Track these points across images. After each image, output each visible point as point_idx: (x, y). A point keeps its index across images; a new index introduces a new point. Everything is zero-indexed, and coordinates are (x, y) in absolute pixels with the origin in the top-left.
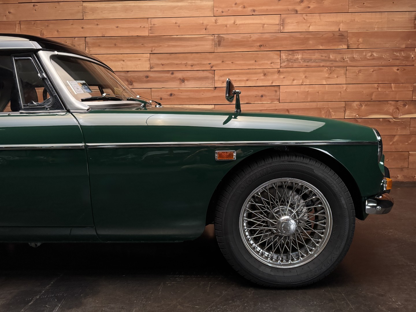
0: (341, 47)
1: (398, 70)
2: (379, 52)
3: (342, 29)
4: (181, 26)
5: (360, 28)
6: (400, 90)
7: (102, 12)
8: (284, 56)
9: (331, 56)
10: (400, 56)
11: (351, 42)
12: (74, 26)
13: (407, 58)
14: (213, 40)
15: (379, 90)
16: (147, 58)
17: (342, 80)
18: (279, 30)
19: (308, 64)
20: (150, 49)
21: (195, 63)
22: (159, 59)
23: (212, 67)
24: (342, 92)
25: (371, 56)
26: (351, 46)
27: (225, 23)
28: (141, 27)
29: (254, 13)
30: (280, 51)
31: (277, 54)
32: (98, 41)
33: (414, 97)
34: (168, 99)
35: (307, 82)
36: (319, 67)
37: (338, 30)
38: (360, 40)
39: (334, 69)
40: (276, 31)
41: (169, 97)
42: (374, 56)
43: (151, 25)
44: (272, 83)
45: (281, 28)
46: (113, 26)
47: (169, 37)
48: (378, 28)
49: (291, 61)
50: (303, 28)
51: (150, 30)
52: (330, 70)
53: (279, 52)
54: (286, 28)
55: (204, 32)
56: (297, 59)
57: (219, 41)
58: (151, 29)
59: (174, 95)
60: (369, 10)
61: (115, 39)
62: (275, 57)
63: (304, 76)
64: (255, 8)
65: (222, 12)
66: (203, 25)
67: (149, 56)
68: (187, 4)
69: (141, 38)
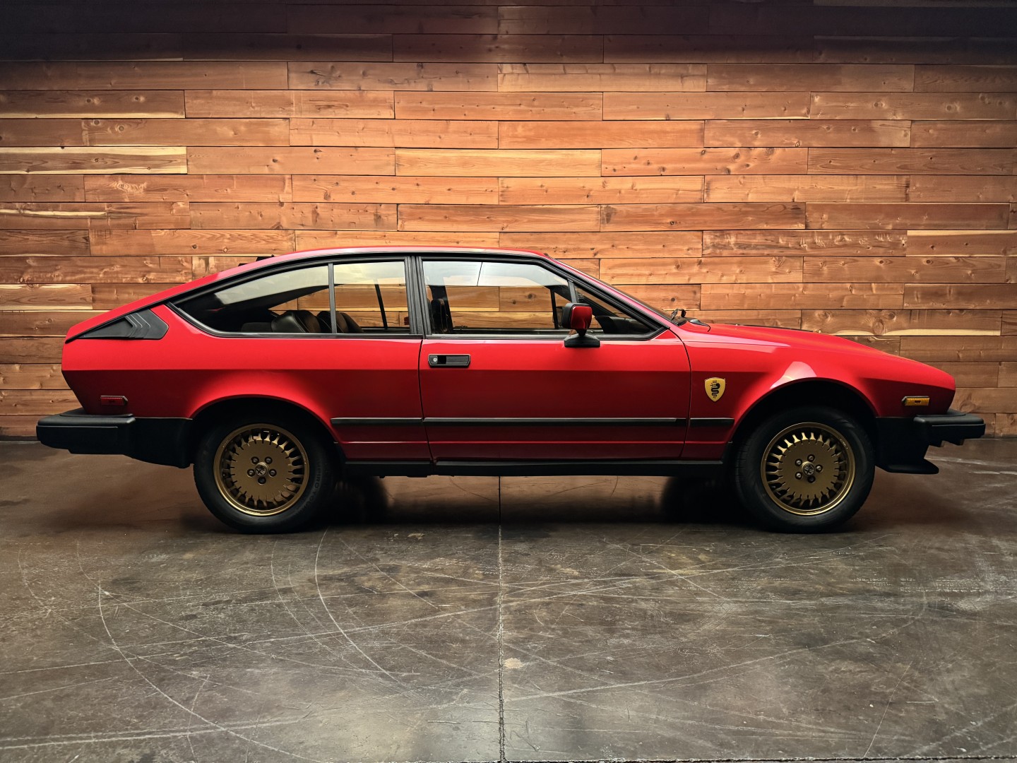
0: (795, 227)
1: (881, 262)
2: (853, 235)
3: (798, 199)
4: (549, 190)
5: (824, 198)
6: (886, 293)
7: (426, 165)
8: (708, 239)
9: (780, 241)
10: (885, 242)
11: (812, 220)
12: (380, 186)
13: (895, 245)
14: (599, 213)
15: (853, 292)
16: (495, 238)
17: (797, 276)
18: (701, 199)
19: (745, 252)
20: (501, 226)
21: (569, 247)
22: (514, 241)
23: (595, 255)
24: (797, 295)
25: (841, 241)
26: (812, 226)
27: (618, 187)
28: (486, 190)
29: (662, 173)
30: (702, 231)
31: (698, 236)
32: (418, 211)
33: (905, 305)
34: (524, 302)
35: (744, 279)
36: (763, 255)
37: (791, 201)
38: (825, 216)
39: (786, 260)
40: (696, 201)
41: (527, 300)
42: (845, 241)
43: (503, 189)
44: (689, 279)
45: (705, 196)
46: (444, 189)
47: (530, 206)
48: (851, 199)
49: (720, 246)
50: (737, 196)
52: (779, 261)
53: (700, 233)
54: (711, 196)
55: (585, 200)
56: (729, 243)
57: (608, 215)
58: (503, 194)
59: (535, 296)
60: (837, 171)
61: (444, 209)
62: (693, 241)
63: (738, 271)
64: (665, 166)
65: (615, 170)
66: (584, 190)
67: (498, 237)
68: (560, 156)
69: (486, 208)
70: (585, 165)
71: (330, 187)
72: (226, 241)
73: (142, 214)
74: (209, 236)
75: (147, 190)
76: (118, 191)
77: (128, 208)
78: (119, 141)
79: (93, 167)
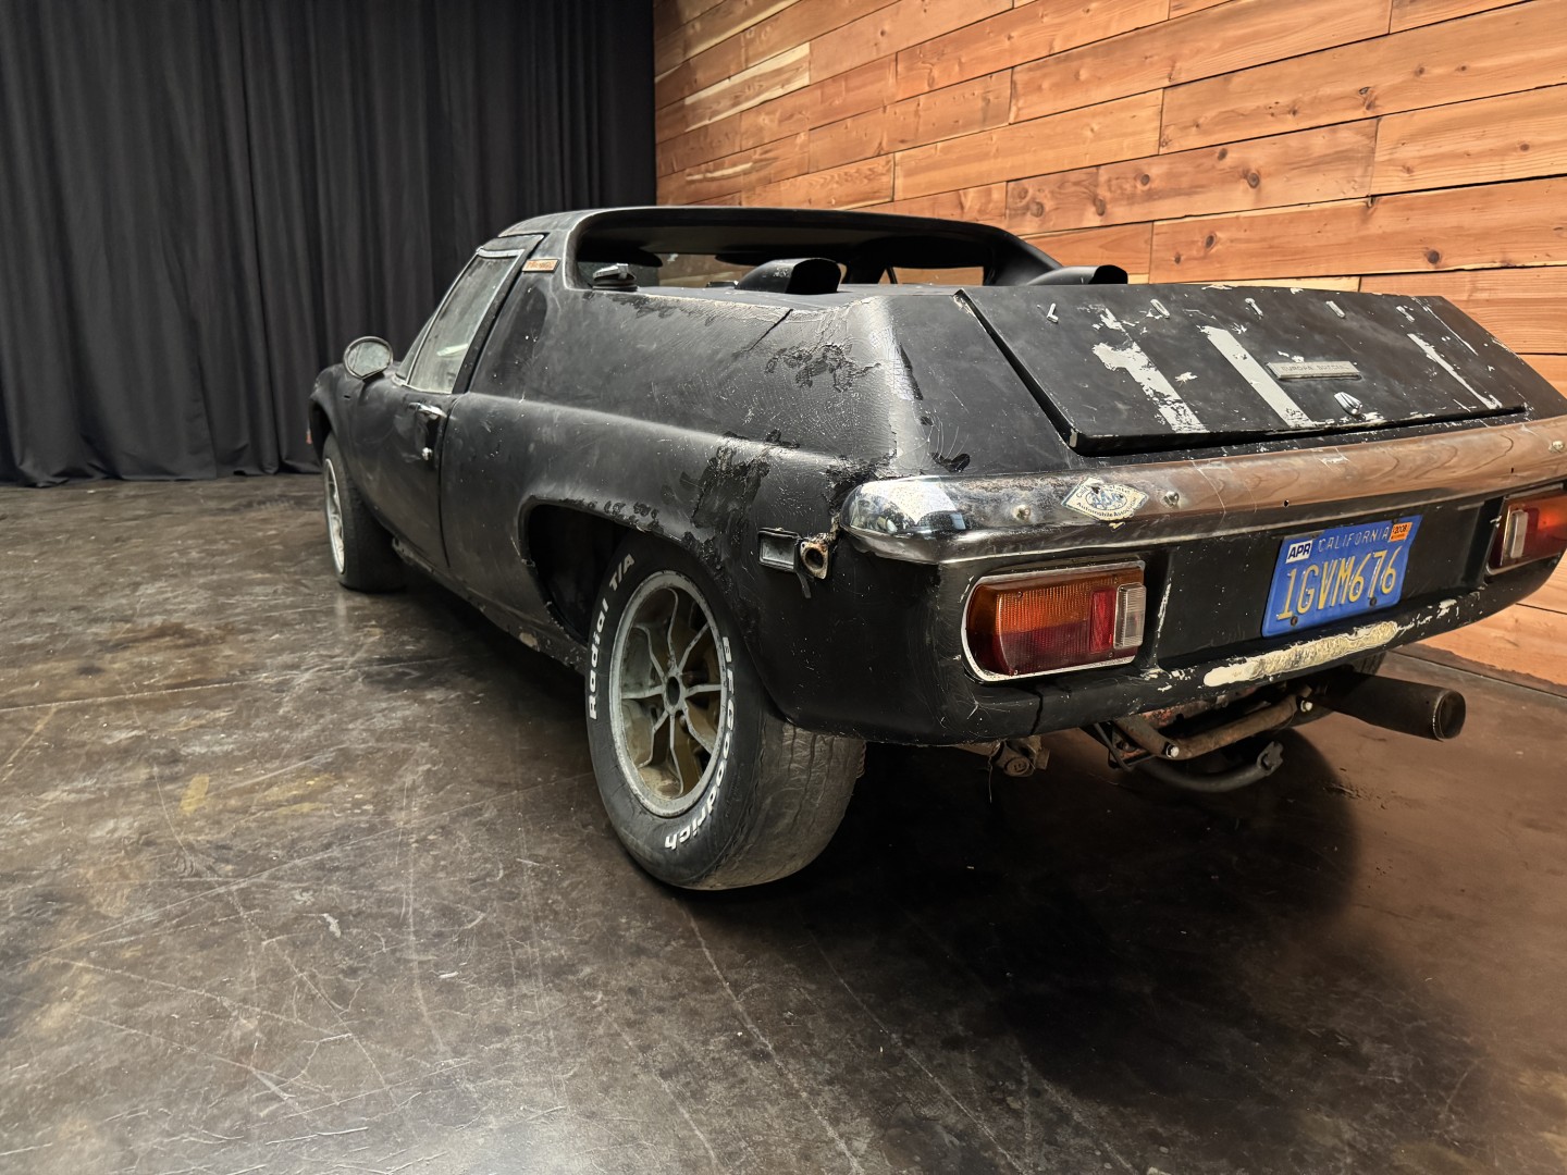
71: (935, 60)
72: (835, 186)
73: (775, 159)
74: (822, 181)
75: (781, 121)
76: (760, 129)
77: (766, 152)
78: (764, 54)
79: (748, 99)
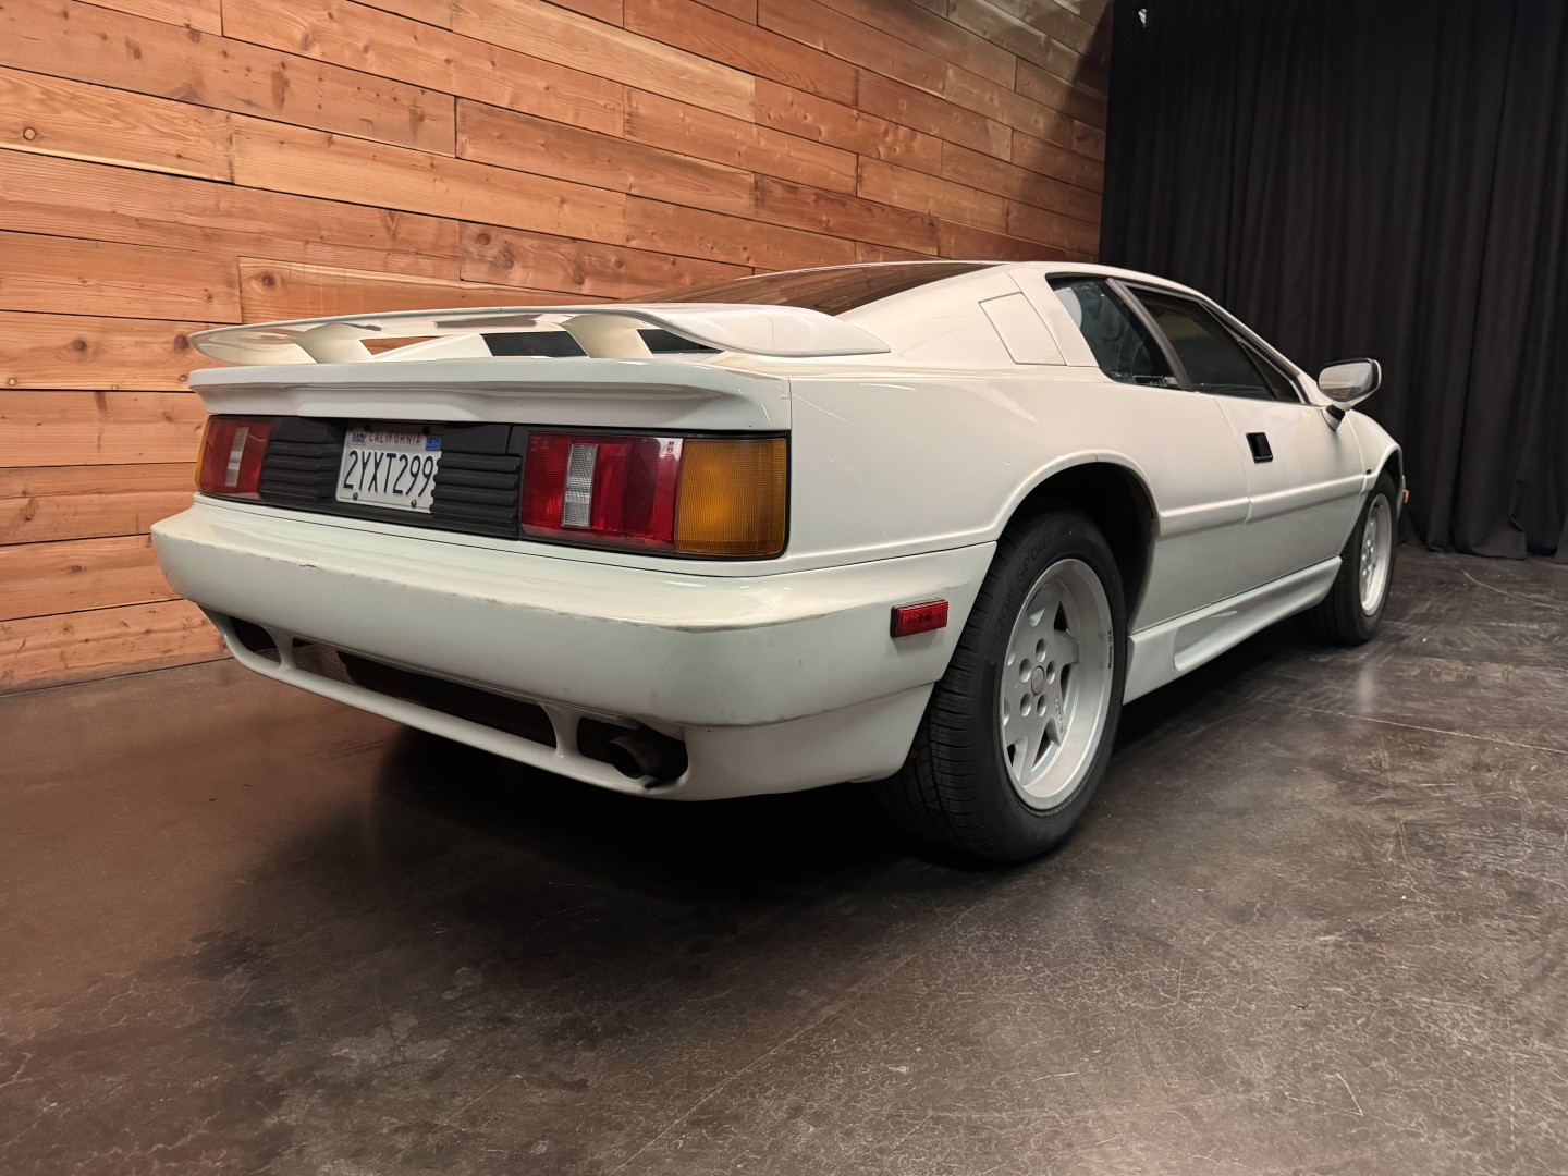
0: (930, 250)
3: (932, 211)
4: (693, 129)
5: (952, 215)
8: (860, 253)
11: (943, 243)
14: (753, 186)
16: (620, 208)
18: (854, 191)
20: (629, 184)
21: (717, 240)
22: (647, 215)
23: (748, 259)
26: (943, 251)
27: (772, 147)
28: (605, 107)
29: (818, 137)
30: (855, 241)
31: (851, 247)
32: (496, 121)
37: (928, 212)
40: (850, 192)
43: (628, 109)
45: (858, 187)
46: (540, 84)
47: (668, 153)
50: (885, 195)
51: (628, 122)
53: (852, 244)
54: (864, 190)
55: (736, 159)
58: (631, 119)
61: (541, 126)
64: (820, 126)
65: (769, 116)
66: (736, 140)
67: (623, 202)
68: (705, 71)
69: (609, 141)
70: (735, 96)
